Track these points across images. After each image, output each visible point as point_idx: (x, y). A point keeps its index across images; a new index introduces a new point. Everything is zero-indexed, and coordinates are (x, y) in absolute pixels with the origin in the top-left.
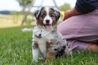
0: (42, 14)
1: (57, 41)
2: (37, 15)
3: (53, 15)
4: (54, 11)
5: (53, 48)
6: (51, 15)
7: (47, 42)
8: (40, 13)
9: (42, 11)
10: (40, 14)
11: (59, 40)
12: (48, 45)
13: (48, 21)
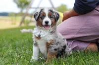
0: (41, 15)
1: (57, 41)
2: (37, 17)
3: (52, 16)
4: (53, 12)
5: (53, 49)
6: (50, 16)
7: (47, 43)
8: (40, 14)
9: (42, 12)
10: (39, 16)
12: (48, 45)
13: (47, 22)
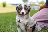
3: (26, 9)
4: (27, 7)
9: (20, 7)
11: (32, 22)
13: (23, 13)
